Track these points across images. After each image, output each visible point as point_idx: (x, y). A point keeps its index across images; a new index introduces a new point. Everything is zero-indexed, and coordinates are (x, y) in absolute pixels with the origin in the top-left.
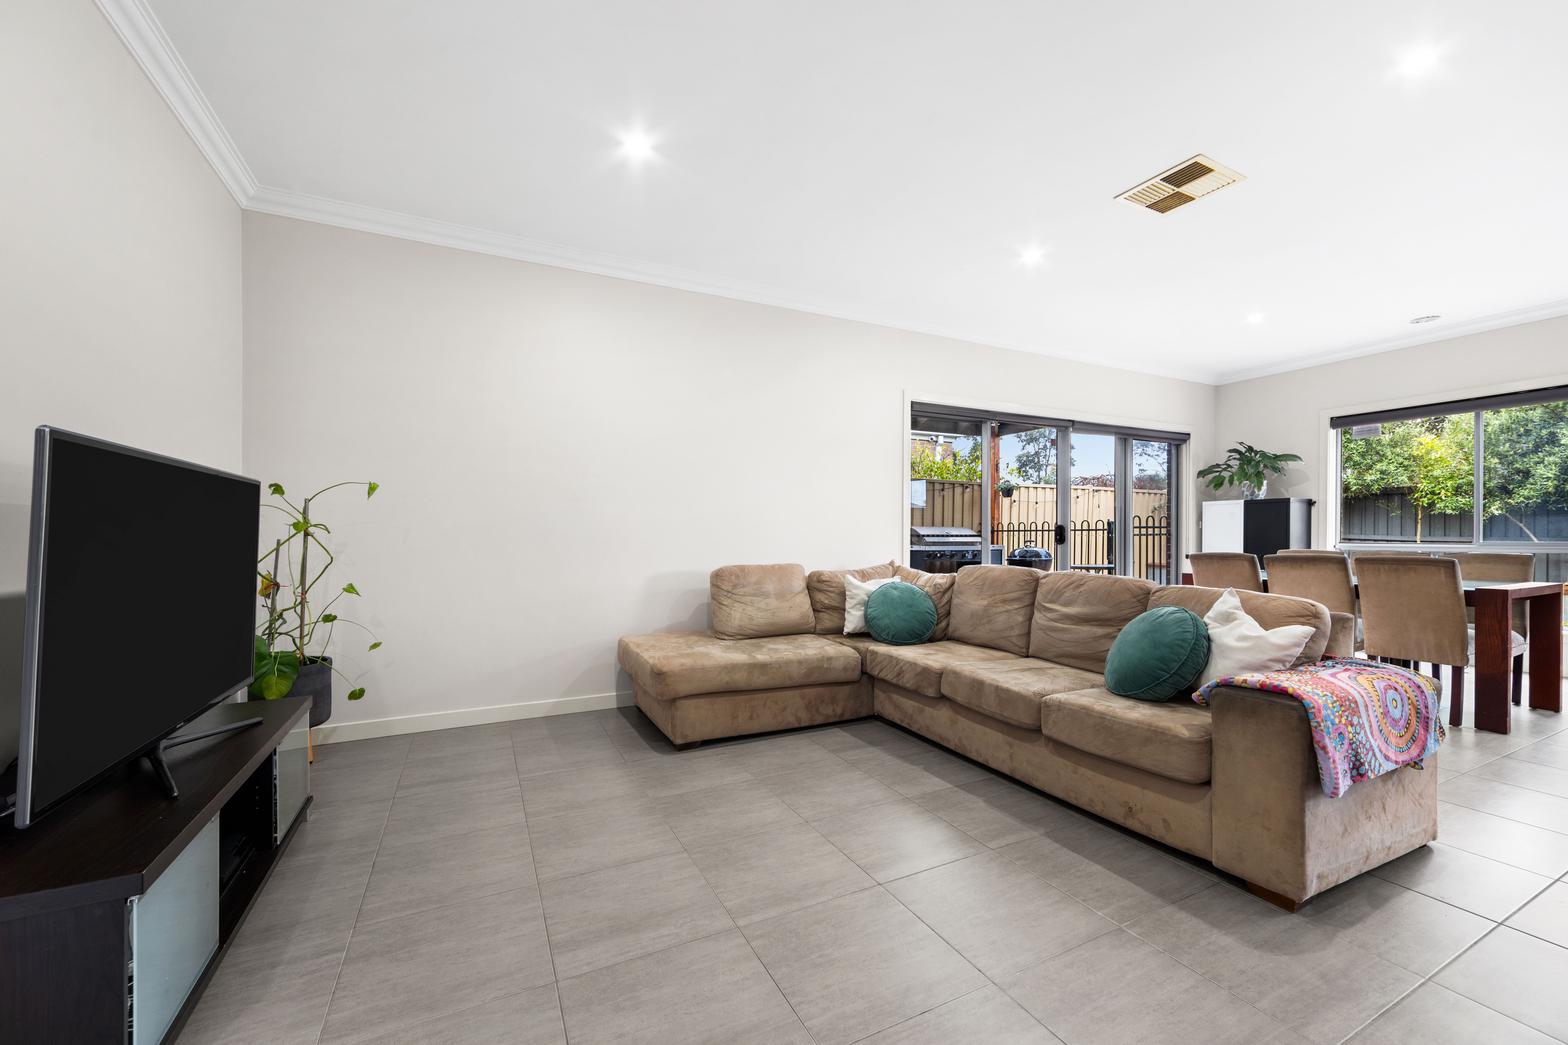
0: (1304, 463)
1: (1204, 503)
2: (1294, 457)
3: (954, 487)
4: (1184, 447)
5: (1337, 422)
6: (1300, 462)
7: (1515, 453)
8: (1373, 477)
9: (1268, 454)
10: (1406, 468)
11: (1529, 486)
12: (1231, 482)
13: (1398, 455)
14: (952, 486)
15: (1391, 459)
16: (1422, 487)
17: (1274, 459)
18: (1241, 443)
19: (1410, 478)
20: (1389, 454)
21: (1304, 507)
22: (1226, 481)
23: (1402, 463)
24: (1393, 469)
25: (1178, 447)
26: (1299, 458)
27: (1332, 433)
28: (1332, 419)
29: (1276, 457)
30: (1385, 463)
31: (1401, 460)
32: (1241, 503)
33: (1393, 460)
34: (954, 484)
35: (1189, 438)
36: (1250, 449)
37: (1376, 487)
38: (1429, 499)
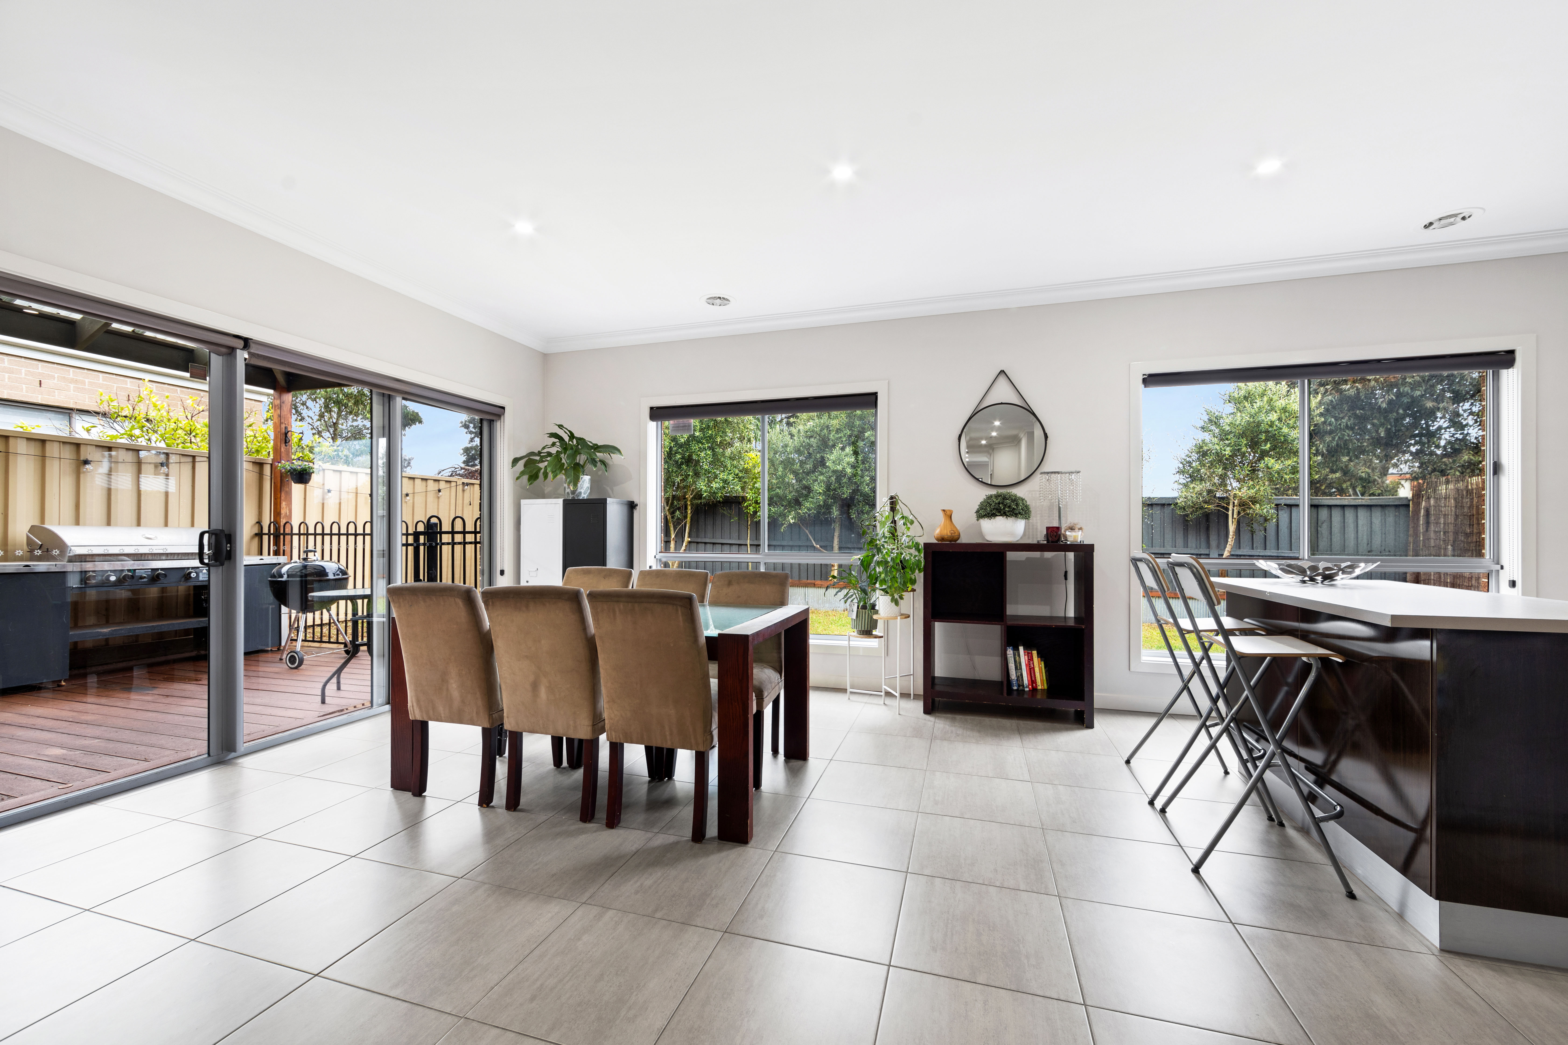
0: (623, 458)
1: (523, 502)
2: (612, 449)
3: (194, 462)
4: (498, 425)
5: (658, 413)
6: (619, 456)
7: (803, 472)
8: (717, 485)
9: (588, 443)
10: (740, 479)
11: (810, 499)
12: (546, 475)
13: (735, 467)
14: (190, 459)
15: (730, 471)
16: (749, 497)
17: (595, 449)
18: (561, 426)
19: (743, 488)
20: (729, 465)
21: (624, 510)
22: (541, 474)
23: (737, 475)
24: (731, 479)
25: (491, 422)
26: (619, 451)
27: (652, 425)
28: (652, 408)
29: (596, 448)
30: (726, 473)
31: (737, 471)
32: (560, 502)
33: (732, 471)
34: (194, 457)
35: (504, 413)
36: (572, 436)
37: (720, 495)
38: (754, 508)
